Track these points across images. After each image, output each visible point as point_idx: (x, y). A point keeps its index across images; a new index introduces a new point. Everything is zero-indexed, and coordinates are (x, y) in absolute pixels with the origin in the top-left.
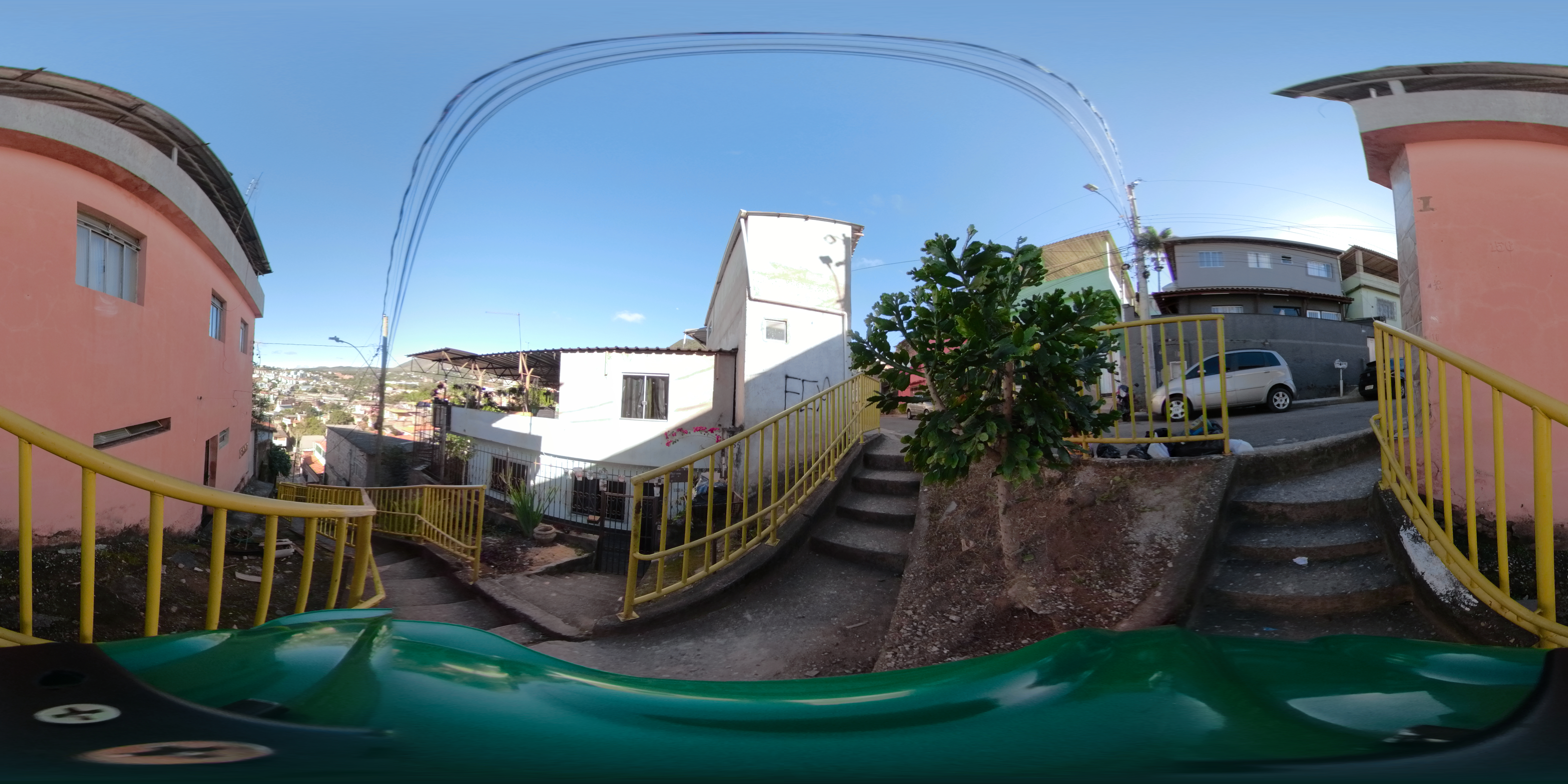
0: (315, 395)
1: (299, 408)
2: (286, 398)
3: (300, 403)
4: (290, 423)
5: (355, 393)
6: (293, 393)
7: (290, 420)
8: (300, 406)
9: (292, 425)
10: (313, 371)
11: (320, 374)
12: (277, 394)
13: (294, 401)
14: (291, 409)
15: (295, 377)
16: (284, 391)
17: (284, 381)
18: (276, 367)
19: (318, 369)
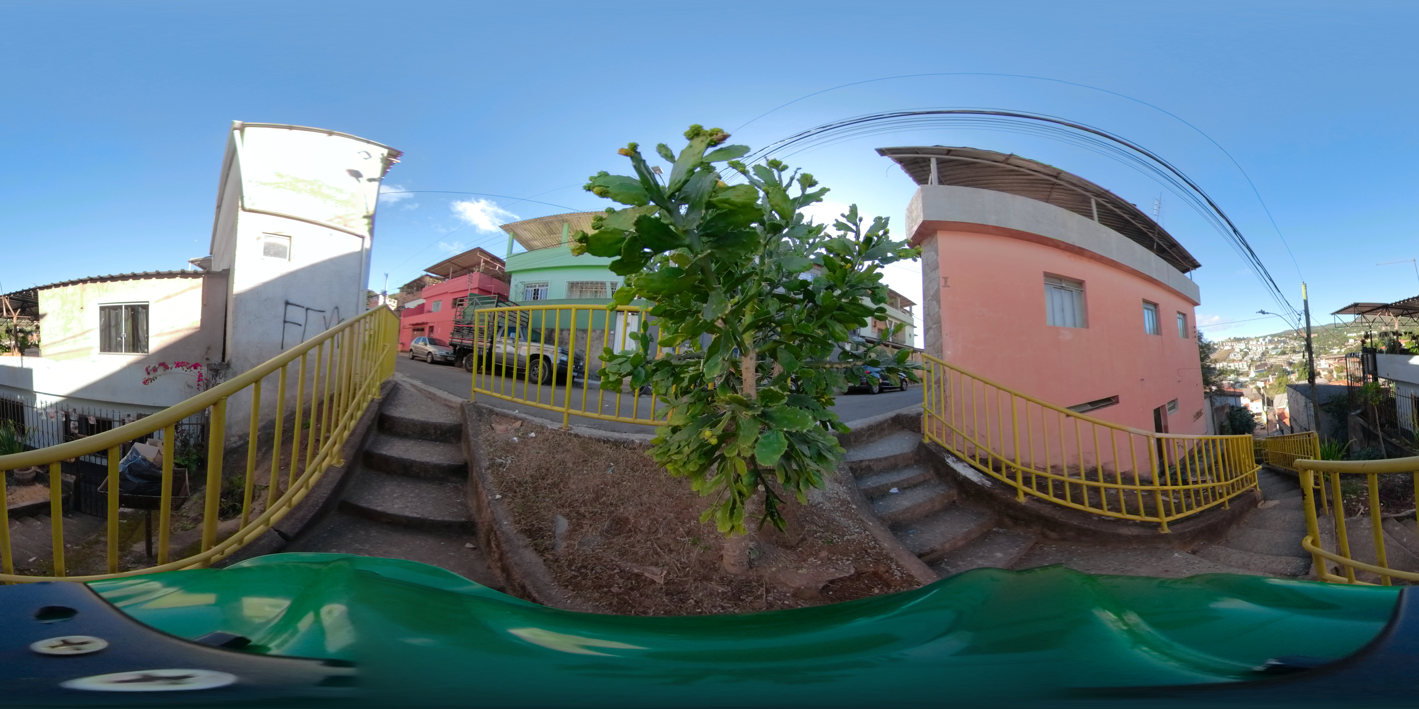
0: (1285, 357)
1: (1271, 371)
2: (1258, 363)
3: (1272, 366)
4: (1263, 385)
5: (1321, 348)
6: (1264, 358)
7: (1263, 383)
8: (1272, 369)
9: (1266, 386)
10: (1279, 335)
11: (1286, 338)
12: (1250, 361)
13: (1266, 365)
14: (1265, 373)
15: (1264, 343)
16: (1256, 358)
17: (1254, 348)
18: (1245, 337)
19: (1284, 333)
